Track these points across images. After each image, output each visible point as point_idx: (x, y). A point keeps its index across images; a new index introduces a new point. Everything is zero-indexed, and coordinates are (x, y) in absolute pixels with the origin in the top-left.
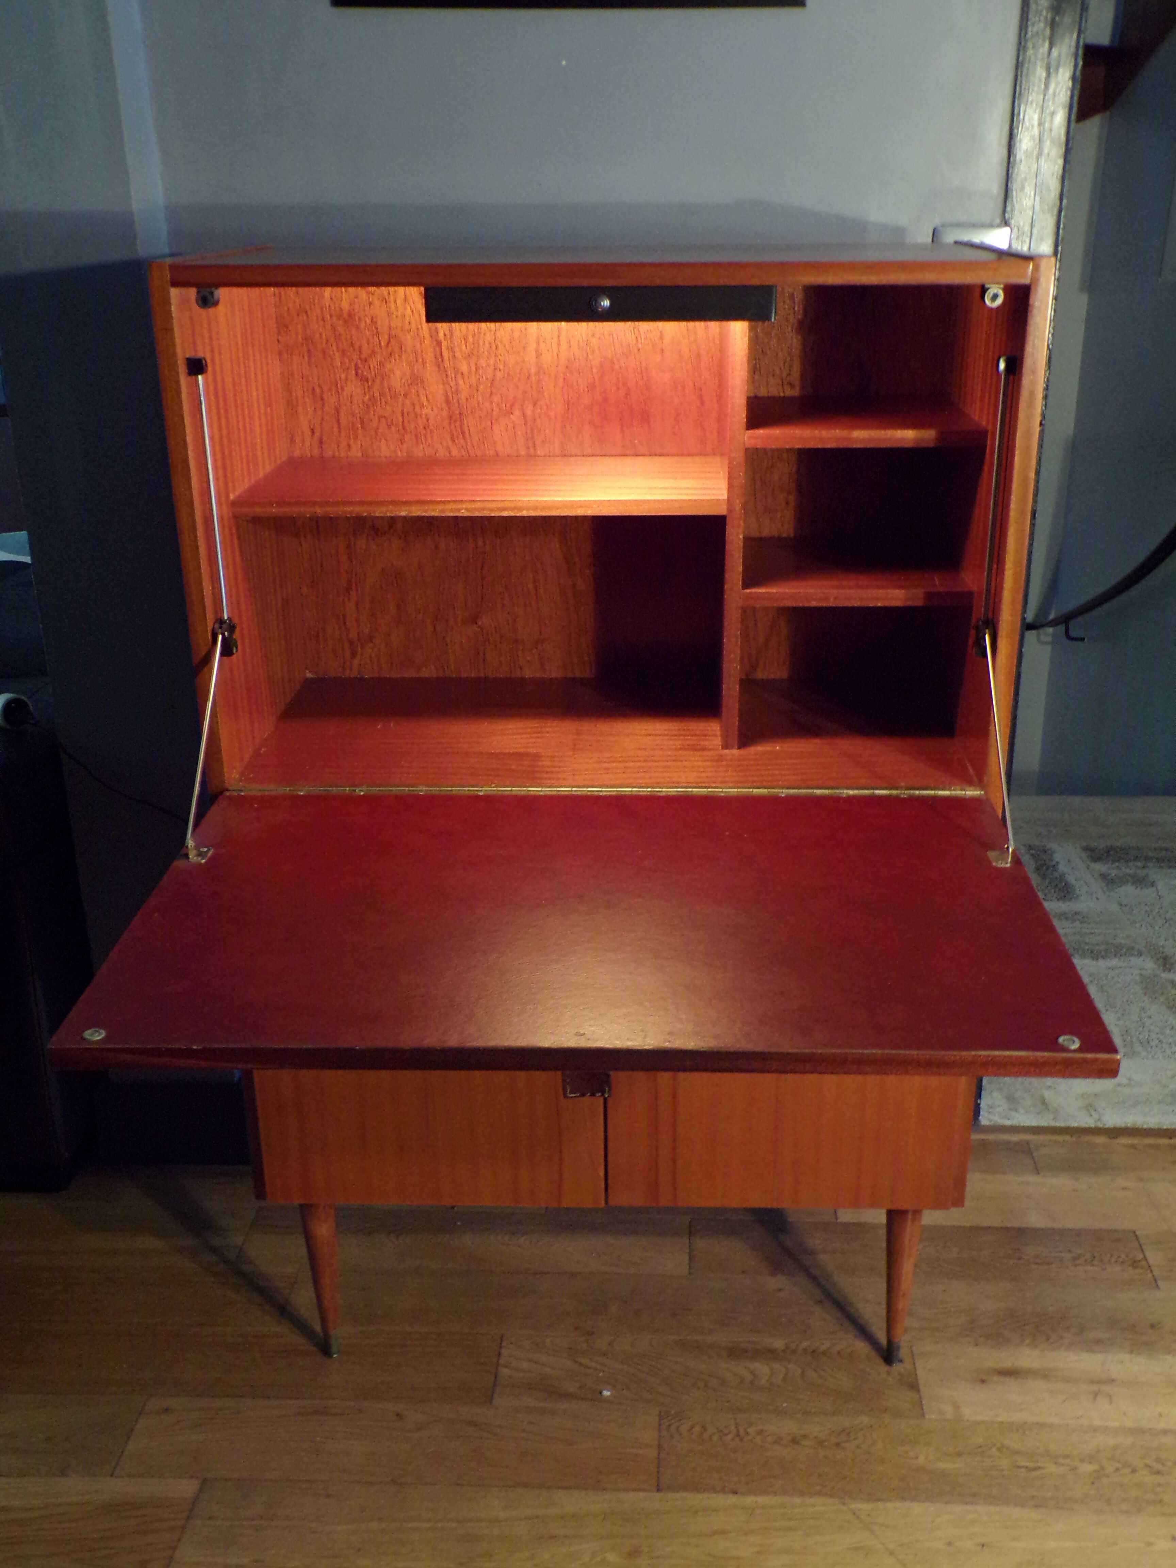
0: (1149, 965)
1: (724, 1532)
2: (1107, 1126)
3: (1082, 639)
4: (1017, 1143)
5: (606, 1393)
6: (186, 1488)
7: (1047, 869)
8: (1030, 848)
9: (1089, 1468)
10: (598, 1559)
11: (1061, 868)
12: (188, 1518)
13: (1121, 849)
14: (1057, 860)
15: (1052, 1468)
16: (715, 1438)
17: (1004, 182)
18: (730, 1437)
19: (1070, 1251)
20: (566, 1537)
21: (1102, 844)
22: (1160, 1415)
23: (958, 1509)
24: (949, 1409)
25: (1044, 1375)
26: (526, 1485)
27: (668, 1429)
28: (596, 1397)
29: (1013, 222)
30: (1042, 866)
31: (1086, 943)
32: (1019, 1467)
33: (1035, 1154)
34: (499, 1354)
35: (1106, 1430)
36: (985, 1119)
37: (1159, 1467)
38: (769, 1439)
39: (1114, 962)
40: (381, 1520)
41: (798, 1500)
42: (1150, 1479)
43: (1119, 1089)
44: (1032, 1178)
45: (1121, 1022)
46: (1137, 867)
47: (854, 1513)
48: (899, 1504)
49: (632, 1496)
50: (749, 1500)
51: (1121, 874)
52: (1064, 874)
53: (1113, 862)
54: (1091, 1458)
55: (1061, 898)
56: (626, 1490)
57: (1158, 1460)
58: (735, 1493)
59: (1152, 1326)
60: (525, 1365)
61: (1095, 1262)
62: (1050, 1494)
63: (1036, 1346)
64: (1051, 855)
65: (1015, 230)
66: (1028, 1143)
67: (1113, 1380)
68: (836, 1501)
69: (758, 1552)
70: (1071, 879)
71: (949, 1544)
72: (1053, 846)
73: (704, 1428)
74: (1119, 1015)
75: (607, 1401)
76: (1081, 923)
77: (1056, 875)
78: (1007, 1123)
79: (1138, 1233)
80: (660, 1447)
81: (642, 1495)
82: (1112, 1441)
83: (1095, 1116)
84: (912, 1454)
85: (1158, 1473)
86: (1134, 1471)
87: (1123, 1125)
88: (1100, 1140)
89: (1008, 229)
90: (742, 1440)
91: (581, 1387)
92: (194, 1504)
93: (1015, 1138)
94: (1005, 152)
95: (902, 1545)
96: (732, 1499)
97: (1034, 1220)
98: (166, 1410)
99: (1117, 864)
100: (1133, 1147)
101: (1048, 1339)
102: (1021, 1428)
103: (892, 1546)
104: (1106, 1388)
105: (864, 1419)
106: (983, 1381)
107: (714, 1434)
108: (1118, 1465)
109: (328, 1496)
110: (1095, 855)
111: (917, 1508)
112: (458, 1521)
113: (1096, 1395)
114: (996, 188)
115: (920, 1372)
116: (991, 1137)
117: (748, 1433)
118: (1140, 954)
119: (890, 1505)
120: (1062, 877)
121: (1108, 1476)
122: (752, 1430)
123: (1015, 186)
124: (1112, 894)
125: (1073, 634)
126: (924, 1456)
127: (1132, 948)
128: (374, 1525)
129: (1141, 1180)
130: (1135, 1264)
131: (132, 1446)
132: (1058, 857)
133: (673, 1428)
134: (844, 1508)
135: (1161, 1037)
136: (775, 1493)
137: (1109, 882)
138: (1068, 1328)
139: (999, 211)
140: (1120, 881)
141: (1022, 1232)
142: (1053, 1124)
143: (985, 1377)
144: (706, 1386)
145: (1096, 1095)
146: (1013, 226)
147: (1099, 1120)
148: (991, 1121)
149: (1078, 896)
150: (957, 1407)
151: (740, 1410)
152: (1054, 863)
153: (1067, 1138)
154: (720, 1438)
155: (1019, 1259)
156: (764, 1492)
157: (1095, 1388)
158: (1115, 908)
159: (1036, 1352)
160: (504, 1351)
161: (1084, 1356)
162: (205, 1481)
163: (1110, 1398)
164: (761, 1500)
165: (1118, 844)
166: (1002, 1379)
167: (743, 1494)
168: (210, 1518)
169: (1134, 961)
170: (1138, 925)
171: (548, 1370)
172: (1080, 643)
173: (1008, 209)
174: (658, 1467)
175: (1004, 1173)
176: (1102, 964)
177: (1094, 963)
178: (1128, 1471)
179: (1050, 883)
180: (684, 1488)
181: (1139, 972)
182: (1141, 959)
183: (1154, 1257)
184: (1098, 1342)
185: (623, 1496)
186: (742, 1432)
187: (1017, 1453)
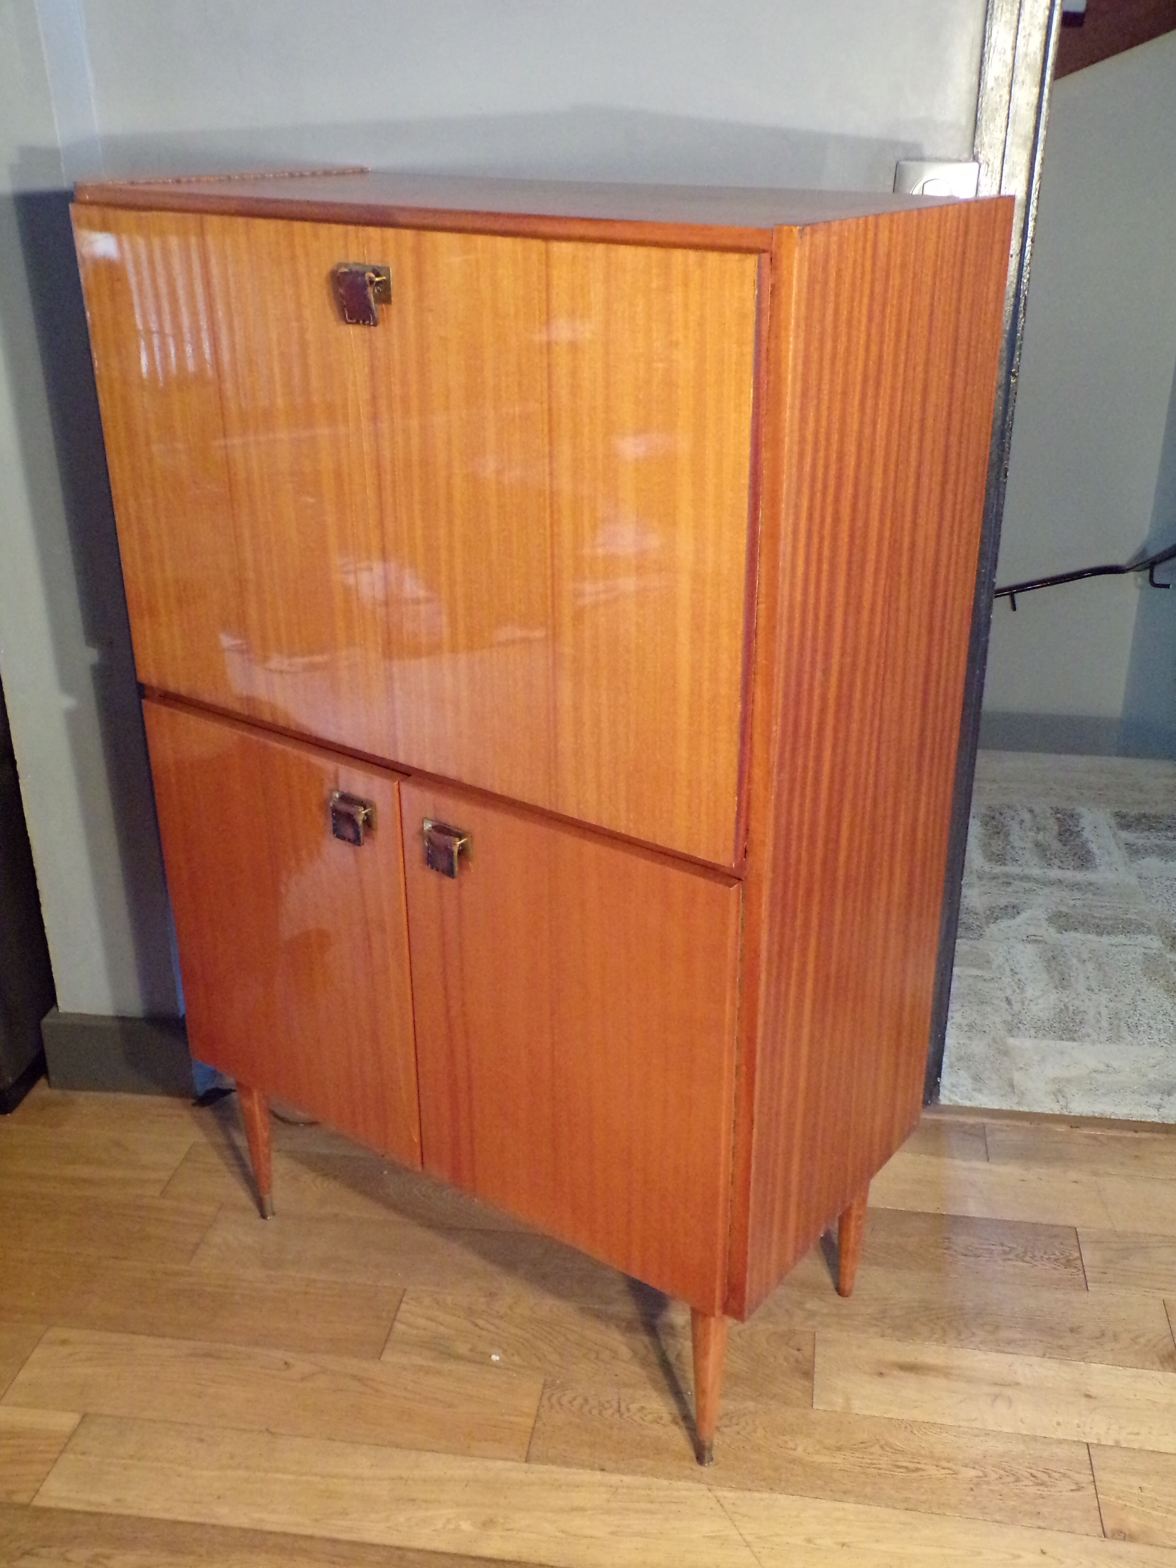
0: (1155, 943)
1: (582, 1509)
2: (1073, 1114)
3: (1167, 586)
4: (973, 1126)
5: (495, 1358)
6: (66, 1421)
7: (1071, 835)
8: (1057, 811)
9: (972, 1473)
10: (452, 1526)
11: (1086, 834)
12: (62, 1452)
13: (1155, 817)
14: (1082, 826)
15: (933, 1471)
16: (595, 1412)
17: (974, 113)
18: (610, 1412)
19: (1002, 1245)
20: (426, 1501)
21: (1134, 811)
22: (1059, 1424)
23: (826, 1504)
24: (839, 1401)
25: (944, 1372)
26: (398, 1446)
27: (549, 1399)
28: (483, 1361)
29: (981, 157)
30: (1066, 831)
31: (1094, 917)
32: (899, 1467)
33: (989, 1139)
34: (398, 1309)
35: (996, 1435)
36: (946, 1097)
37: (1045, 1477)
38: (650, 1417)
39: (1120, 939)
40: (247, 1468)
41: (665, 1482)
42: (1033, 1490)
43: (1094, 1075)
44: (981, 1165)
45: (1111, 1004)
46: (1168, 838)
47: (718, 1501)
48: (765, 1495)
49: (500, 1464)
50: (614, 1479)
51: (1148, 845)
52: (1087, 841)
53: (1143, 830)
54: (974, 1464)
55: (1078, 867)
56: (494, 1458)
57: (1046, 1471)
58: (602, 1470)
59: (1072, 1330)
60: (422, 1322)
61: (1027, 1258)
62: (924, 1497)
63: (945, 1342)
64: (1078, 820)
65: (983, 166)
66: (984, 1126)
67: (1018, 1384)
68: (704, 1487)
69: (612, 1533)
70: (1093, 847)
71: (809, 1541)
72: (1081, 810)
73: (586, 1400)
74: (1111, 996)
75: (495, 1365)
76: (1094, 894)
77: (1078, 841)
78: (967, 1103)
79: (1077, 1230)
80: (538, 1417)
81: (509, 1464)
82: (1001, 1448)
83: (1063, 1102)
84: (791, 1445)
85: (1042, 1484)
86: (1018, 1480)
87: (1091, 1114)
88: (1062, 1129)
89: (976, 165)
90: (621, 1415)
91: (471, 1350)
92: (70, 1438)
93: (971, 1120)
94: (975, 79)
95: (759, 1538)
96: (598, 1476)
97: (973, 1209)
98: (64, 1342)
99: (1146, 833)
100: (1095, 1138)
101: (959, 1334)
102: (910, 1426)
103: (749, 1538)
104: (1009, 1392)
105: (751, 1405)
106: (881, 1374)
107: (594, 1407)
108: (1002, 1472)
109: (201, 1440)
110: (1125, 822)
111: (783, 1500)
112: (323, 1477)
113: (996, 1397)
114: (965, 120)
115: (818, 1360)
116: (947, 1118)
117: (628, 1410)
118: (1149, 931)
119: (756, 1495)
120: (1083, 845)
121: (988, 1483)
122: (634, 1407)
123: (984, 117)
124: (1133, 865)
125: (1157, 580)
126: (801, 1448)
127: (1143, 925)
128: (242, 1473)
129: (1095, 1174)
130: (1068, 1263)
131: (22, 1376)
132: (1084, 823)
133: (554, 1400)
134: (710, 1494)
135: (1152, 1022)
136: (643, 1474)
137: (1134, 851)
138: (983, 1325)
139: (967, 144)
140: (1146, 852)
141: (957, 1220)
142: (1016, 1108)
143: (884, 1371)
144: (597, 1358)
145: (1068, 1081)
146: (981, 161)
147: (1066, 1107)
148: (950, 1100)
149: (1096, 867)
150: (848, 1400)
151: (626, 1385)
152: (1077, 829)
153: (1026, 1124)
154: (600, 1413)
155: (948, 1248)
156: (634, 1472)
157: (996, 1390)
158: (1134, 881)
159: (942, 1349)
160: (403, 1306)
161: (993, 1356)
162: (84, 1416)
163: (1010, 1402)
164: (627, 1479)
165: (1153, 812)
166: (902, 1374)
167: (610, 1472)
168: (83, 1453)
169: (1141, 939)
170: (1154, 901)
171: (442, 1329)
172: (1163, 590)
173: (977, 142)
174: (531, 1437)
175: (953, 1157)
176: (1106, 939)
177: (1097, 939)
178: (1011, 1479)
179: (1070, 850)
180: (553, 1461)
181: (1143, 950)
182: (1149, 937)
183: (1089, 1257)
184: (1010, 1342)
185: (490, 1464)
186: (623, 1409)
187: (902, 1452)
